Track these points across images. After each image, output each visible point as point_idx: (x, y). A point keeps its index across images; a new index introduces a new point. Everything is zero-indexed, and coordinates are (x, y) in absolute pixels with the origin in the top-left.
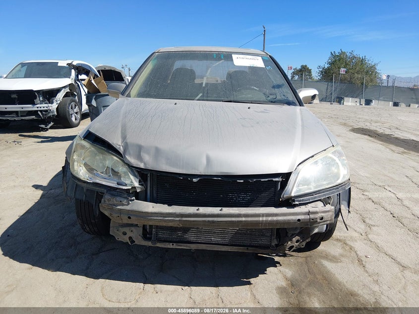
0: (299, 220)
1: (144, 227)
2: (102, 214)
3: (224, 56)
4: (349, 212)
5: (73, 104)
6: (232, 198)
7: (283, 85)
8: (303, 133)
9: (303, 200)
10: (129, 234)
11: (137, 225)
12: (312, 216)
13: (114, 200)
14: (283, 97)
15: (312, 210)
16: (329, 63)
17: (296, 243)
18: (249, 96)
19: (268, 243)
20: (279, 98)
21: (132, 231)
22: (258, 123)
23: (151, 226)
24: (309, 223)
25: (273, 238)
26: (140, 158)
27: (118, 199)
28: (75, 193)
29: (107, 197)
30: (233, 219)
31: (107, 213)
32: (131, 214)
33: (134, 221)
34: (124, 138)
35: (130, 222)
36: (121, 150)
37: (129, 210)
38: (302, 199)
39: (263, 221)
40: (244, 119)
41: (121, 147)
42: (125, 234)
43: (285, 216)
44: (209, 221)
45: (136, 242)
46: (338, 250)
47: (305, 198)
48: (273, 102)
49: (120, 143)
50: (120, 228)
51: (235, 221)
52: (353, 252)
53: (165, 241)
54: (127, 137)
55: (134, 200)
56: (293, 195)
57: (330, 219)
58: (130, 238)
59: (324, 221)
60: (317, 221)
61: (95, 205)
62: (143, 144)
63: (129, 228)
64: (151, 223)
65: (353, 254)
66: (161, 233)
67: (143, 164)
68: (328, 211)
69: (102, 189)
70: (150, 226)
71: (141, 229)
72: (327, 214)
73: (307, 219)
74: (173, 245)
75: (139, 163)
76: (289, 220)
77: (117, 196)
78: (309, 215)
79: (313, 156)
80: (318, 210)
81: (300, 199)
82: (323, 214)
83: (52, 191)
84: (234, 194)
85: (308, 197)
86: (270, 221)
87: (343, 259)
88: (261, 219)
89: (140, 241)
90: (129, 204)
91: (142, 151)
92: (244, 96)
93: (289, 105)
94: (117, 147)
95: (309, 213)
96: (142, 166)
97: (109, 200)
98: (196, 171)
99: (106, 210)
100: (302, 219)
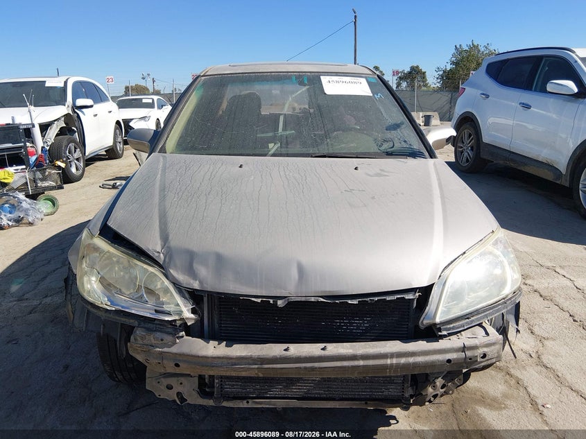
0: (449, 361)
1: (201, 378)
2: (133, 359)
3: (309, 79)
4: (518, 331)
5: (72, 145)
6: (340, 327)
7: (402, 123)
8: (444, 210)
9: (453, 328)
10: (177, 389)
11: (189, 375)
12: (469, 354)
13: (152, 338)
14: (405, 145)
15: (469, 343)
16: (453, 63)
17: (442, 388)
18: (352, 145)
19: (399, 394)
20: (398, 146)
21: (181, 384)
22: (373, 198)
23: (212, 377)
24: (464, 365)
25: (405, 386)
26: (191, 272)
27: (158, 335)
28: (87, 321)
29: (139, 332)
30: (346, 364)
31: (140, 358)
32: (179, 359)
33: (184, 369)
34: (165, 238)
35: (178, 371)
36: (161, 258)
37: (176, 354)
38: (451, 326)
39: (392, 365)
40: (351, 190)
41: (162, 255)
42: (170, 387)
43: (427, 355)
44: (305, 368)
45: (189, 401)
46: (500, 386)
47: (457, 324)
48: (390, 154)
49: (159, 248)
50: (163, 379)
51: (348, 367)
52: (521, 389)
53: (236, 398)
54: (170, 238)
55: (183, 337)
56: (438, 320)
57: (496, 355)
58: (179, 394)
59: (488, 360)
60: (477, 361)
61: (120, 341)
62: (195, 249)
63: (176, 378)
64: (211, 373)
65: (522, 393)
66: (229, 385)
67: (197, 282)
68: (494, 344)
69: (131, 321)
70: (210, 376)
71: (196, 380)
72: (493, 347)
73: (461, 359)
74: (248, 402)
75: (192, 281)
76: (433, 362)
77: (155, 331)
78: (463, 351)
79: (464, 253)
80: (478, 344)
81: (448, 326)
82: (485, 350)
83: (48, 300)
84: (343, 320)
85: (461, 323)
86: (404, 364)
87: (508, 402)
88: (389, 361)
89: (194, 399)
90: (175, 343)
91: (195, 261)
92: (343, 145)
93: (415, 158)
94: (155, 255)
95: (464, 349)
96: (196, 285)
97: (143, 338)
98: (283, 291)
99: (138, 353)
100: (454, 359)
